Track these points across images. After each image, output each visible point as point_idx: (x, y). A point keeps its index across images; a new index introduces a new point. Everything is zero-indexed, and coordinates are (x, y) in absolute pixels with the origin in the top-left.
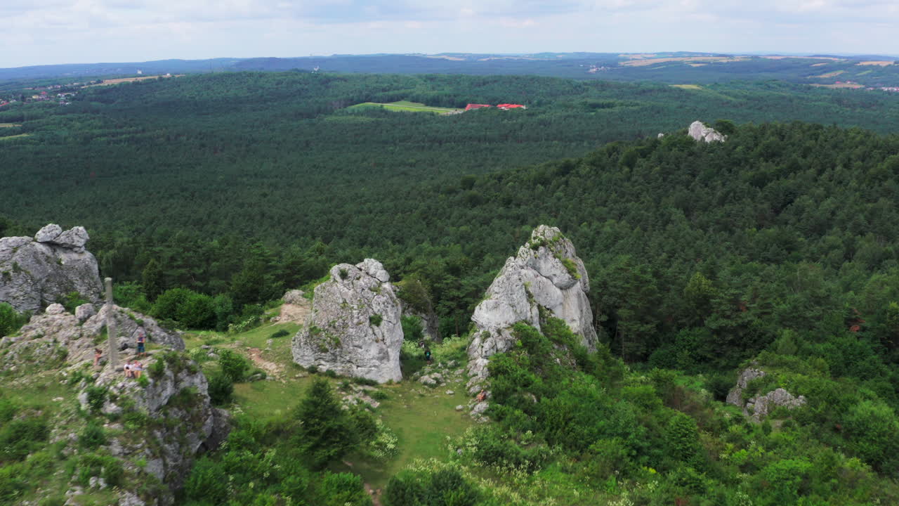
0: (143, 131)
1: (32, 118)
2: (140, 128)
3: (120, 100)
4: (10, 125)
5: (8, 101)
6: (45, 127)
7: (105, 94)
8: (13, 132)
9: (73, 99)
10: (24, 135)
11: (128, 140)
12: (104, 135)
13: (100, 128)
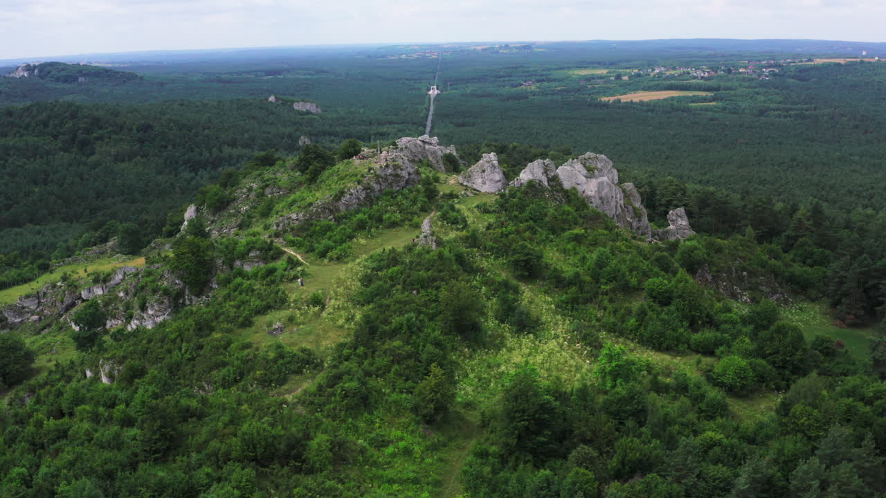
0: (815, 109)
1: (726, 89)
2: (813, 106)
3: (815, 79)
4: (704, 94)
5: (716, 72)
6: (734, 98)
7: (803, 74)
8: (705, 100)
9: (775, 75)
10: (714, 103)
11: (796, 115)
12: (778, 109)
13: (780, 103)
